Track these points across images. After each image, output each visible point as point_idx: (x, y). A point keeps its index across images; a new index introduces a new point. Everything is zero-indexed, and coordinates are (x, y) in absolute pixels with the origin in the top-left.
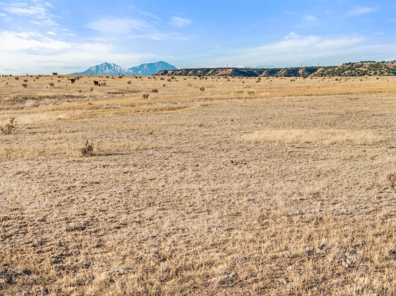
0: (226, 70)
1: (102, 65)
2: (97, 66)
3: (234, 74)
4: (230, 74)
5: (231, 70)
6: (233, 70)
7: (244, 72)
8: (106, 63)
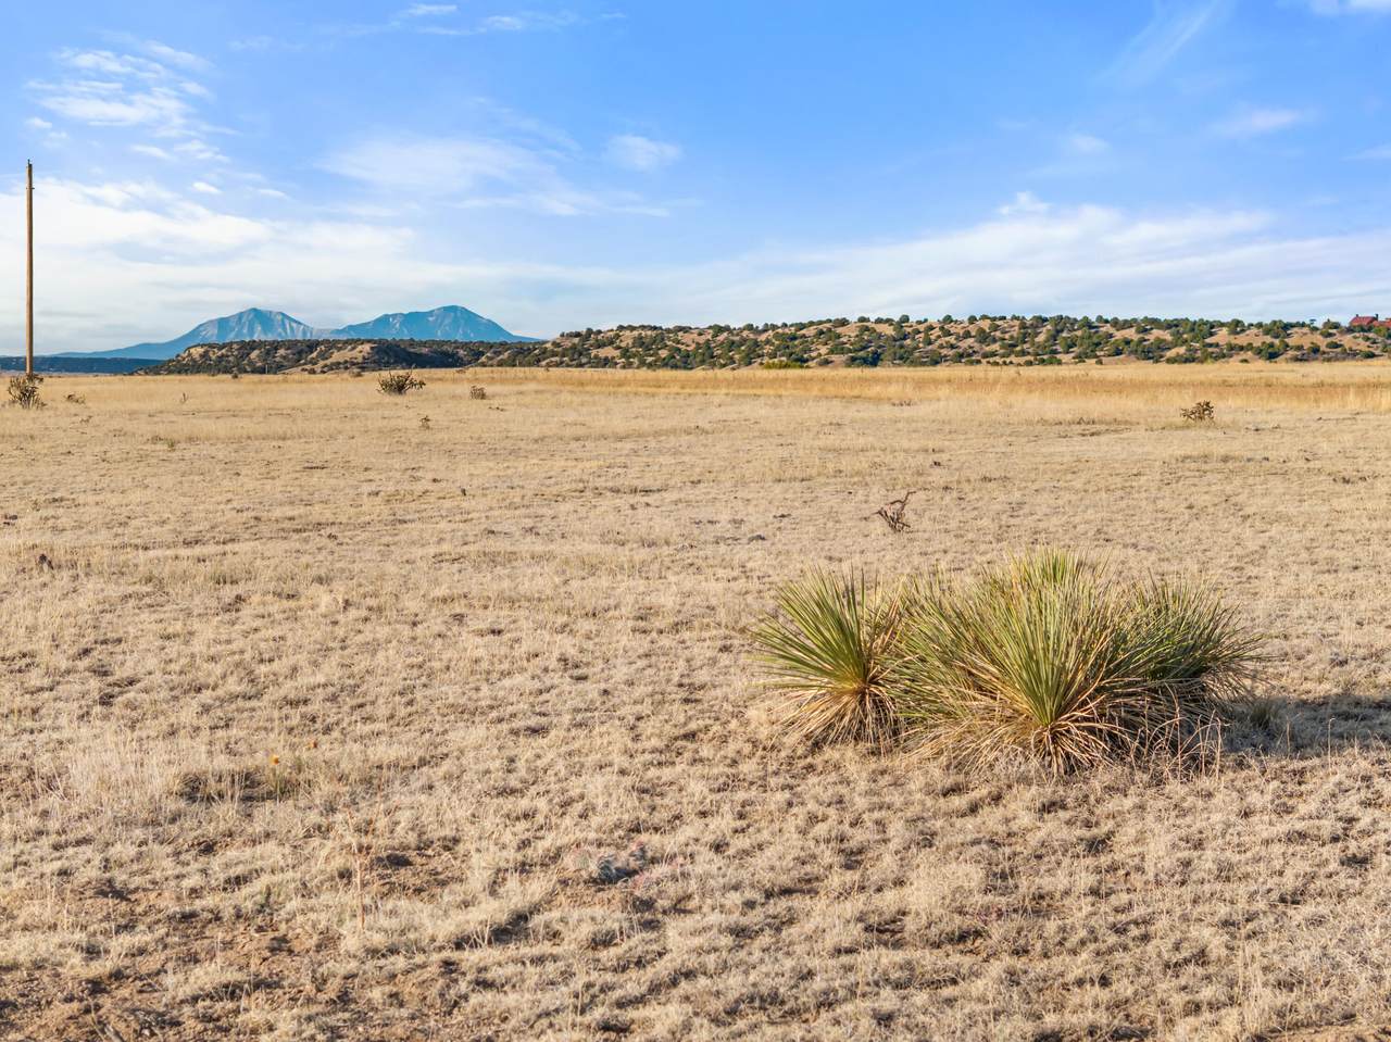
0: (353, 349)
1: (241, 315)
2: (222, 319)
3: (375, 362)
4: (360, 360)
5: (367, 347)
6: (372, 348)
7: (421, 355)
8: (255, 310)
